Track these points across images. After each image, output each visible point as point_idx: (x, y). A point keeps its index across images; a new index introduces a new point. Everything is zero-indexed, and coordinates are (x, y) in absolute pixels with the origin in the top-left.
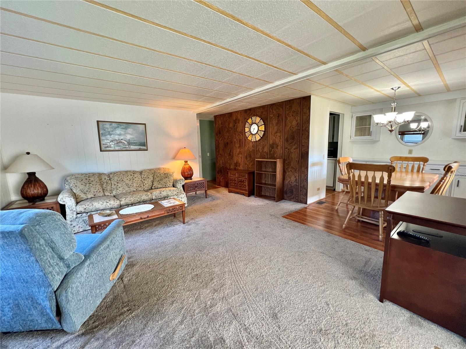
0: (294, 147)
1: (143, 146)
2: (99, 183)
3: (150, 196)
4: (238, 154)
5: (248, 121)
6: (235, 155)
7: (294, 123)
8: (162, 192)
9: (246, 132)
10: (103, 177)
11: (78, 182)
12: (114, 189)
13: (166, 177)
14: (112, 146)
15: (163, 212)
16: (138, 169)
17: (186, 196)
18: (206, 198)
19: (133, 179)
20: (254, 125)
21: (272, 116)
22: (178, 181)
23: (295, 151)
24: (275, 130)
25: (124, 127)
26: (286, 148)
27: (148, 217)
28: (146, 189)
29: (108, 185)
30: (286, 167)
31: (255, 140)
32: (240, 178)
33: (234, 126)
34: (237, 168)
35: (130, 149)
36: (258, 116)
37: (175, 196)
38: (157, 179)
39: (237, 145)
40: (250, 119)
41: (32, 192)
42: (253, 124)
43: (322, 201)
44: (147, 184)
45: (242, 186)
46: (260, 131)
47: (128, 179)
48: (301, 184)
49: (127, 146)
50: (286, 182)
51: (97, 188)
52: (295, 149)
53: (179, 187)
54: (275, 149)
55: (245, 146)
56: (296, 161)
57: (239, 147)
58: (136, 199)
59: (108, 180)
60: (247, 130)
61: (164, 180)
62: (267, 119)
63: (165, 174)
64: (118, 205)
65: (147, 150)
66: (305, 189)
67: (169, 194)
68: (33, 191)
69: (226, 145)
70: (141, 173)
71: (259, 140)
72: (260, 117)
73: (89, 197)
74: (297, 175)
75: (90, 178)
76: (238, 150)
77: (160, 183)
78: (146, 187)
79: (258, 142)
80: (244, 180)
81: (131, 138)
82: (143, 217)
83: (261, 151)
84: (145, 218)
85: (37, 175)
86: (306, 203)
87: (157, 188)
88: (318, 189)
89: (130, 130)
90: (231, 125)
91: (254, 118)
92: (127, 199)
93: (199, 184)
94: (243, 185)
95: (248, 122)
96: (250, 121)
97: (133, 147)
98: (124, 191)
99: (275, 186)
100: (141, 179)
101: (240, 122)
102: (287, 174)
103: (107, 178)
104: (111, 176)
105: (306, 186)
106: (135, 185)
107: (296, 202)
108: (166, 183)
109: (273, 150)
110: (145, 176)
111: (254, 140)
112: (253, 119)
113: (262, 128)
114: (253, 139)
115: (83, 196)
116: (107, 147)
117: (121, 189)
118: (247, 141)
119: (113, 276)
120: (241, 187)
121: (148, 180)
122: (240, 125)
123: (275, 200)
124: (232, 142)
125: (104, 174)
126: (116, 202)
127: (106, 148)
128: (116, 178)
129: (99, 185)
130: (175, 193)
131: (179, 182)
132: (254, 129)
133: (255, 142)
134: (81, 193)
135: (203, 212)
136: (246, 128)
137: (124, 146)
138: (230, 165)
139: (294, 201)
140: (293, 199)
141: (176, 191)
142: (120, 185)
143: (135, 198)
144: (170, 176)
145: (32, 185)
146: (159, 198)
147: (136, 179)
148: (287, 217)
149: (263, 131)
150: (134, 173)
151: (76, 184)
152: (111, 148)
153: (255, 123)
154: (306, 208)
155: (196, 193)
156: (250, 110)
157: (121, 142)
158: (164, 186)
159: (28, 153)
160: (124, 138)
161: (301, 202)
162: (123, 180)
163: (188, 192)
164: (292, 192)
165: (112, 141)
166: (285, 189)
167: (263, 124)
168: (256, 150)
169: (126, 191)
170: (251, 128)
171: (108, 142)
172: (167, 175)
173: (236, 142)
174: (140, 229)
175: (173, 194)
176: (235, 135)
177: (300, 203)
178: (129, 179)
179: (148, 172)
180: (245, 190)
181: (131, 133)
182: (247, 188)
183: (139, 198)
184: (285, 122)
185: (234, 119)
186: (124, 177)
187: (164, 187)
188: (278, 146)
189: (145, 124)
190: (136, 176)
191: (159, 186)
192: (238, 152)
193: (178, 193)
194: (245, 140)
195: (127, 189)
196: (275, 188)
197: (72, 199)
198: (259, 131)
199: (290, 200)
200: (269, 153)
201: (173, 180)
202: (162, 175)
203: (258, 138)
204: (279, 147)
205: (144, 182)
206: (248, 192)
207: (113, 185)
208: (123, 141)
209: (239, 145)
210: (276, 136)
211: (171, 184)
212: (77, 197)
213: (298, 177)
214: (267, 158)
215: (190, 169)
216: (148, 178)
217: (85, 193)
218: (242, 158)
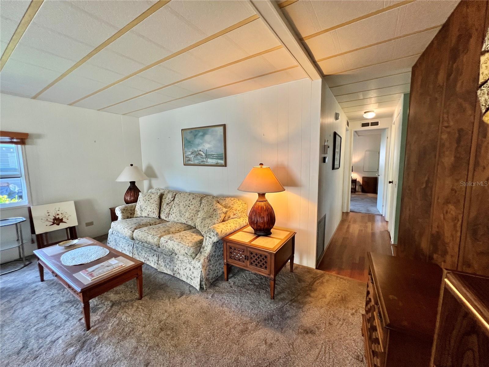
4: (447, 201)
6: (438, 204)
9: (481, 80)
14: (192, 158)
25: (203, 134)
33: (449, 76)
35: (207, 164)
39: (448, 160)
53: (205, 243)
57: (454, 168)
65: (225, 166)
70: (202, 199)
81: (209, 148)
89: (208, 138)
93: (254, 254)
106: (187, 216)
117: (174, 215)
129: (157, 204)
134: (140, 208)
137: (202, 160)
150: (193, 198)
157: (199, 154)
159: (132, 165)
160: (202, 148)
165: (192, 153)
179: (208, 201)
181: (210, 141)
189: (224, 126)
190: (194, 202)
205: (198, 214)
208: (201, 153)
209: (453, 159)
218: (455, 226)
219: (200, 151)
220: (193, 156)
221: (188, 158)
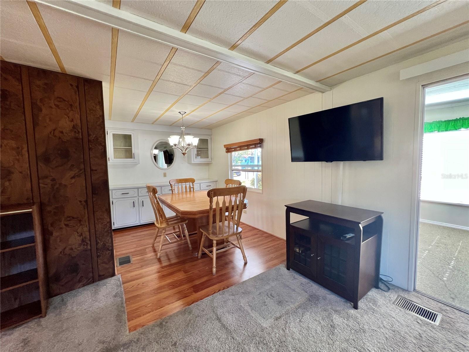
7: (65, 124)
23: (73, 181)
30: (49, 220)
48: (97, 243)
50: (55, 253)
56: (81, 201)
74: (86, 229)
86: (113, 274)
107: (89, 283)
139: (84, 285)
140: (80, 281)
161: (101, 278)
164: (74, 269)
177: (99, 280)
184: (34, 115)
199: (71, 288)
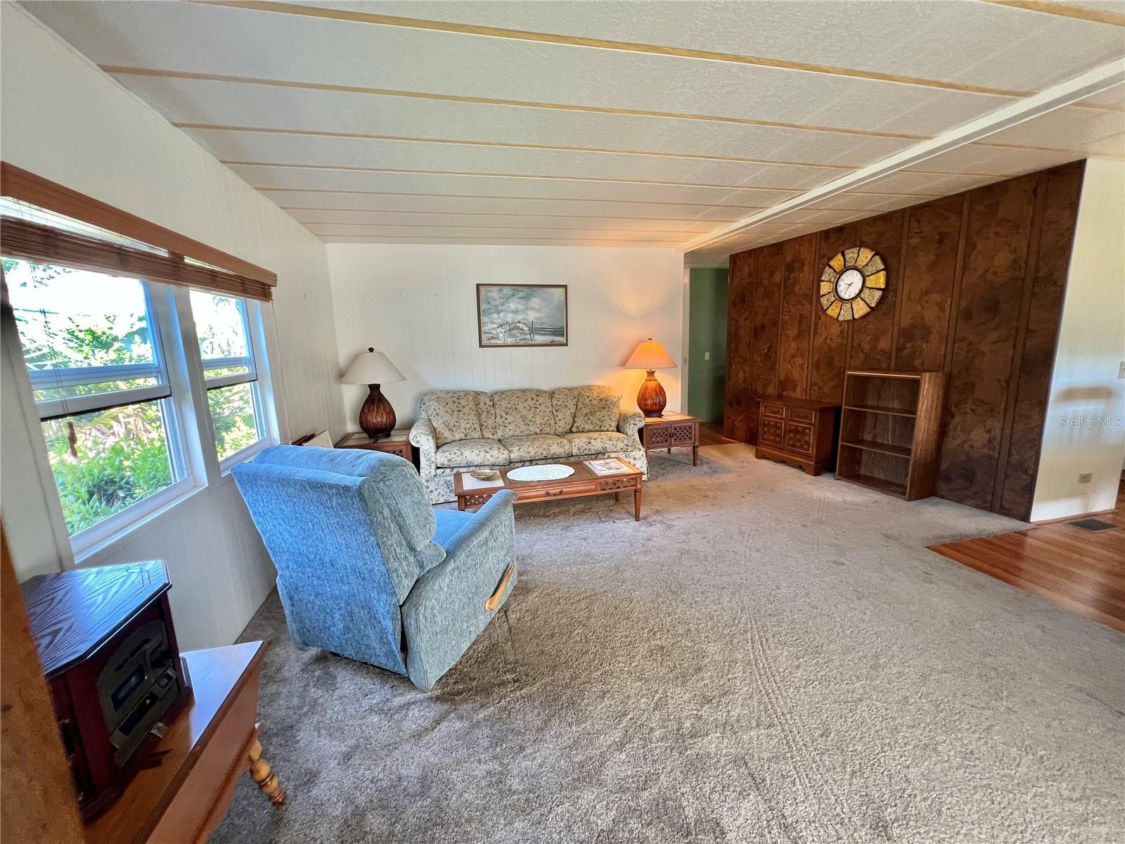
0: (994, 336)
1: (558, 334)
2: (475, 412)
3: (566, 447)
4: (793, 357)
5: (832, 263)
6: (784, 360)
7: (1002, 259)
8: (592, 441)
9: (822, 293)
10: (482, 399)
11: (440, 407)
12: (500, 426)
13: (604, 408)
14: (501, 335)
15: (593, 487)
16: (547, 387)
17: (644, 454)
18: (695, 464)
19: (536, 408)
20: (849, 272)
21: (915, 241)
22: (630, 419)
23: (995, 347)
24: (925, 283)
25: (524, 295)
26: (962, 340)
27: (561, 493)
28: (560, 430)
29: (490, 416)
30: (954, 398)
31: (850, 317)
32: (792, 421)
33: (786, 280)
34: (785, 393)
35: (533, 342)
36: (867, 247)
37: (620, 453)
38: (585, 411)
39: (792, 332)
40: (840, 257)
41: (374, 420)
42: (846, 269)
43: (1095, 518)
44: (563, 421)
45: (798, 444)
46: (870, 288)
47: (527, 406)
48: (1010, 455)
49: (528, 337)
50: (951, 444)
51: (471, 421)
52: (995, 343)
53: (630, 433)
54: (919, 343)
55: (816, 333)
56: (999, 380)
57: (797, 337)
58: (540, 450)
59: (490, 406)
60: (825, 288)
61: (599, 415)
62: (897, 252)
63: (601, 400)
64: (506, 459)
65: (566, 345)
66: (1026, 472)
67: (608, 447)
68: (377, 419)
69: (758, 331)
70: (552, 394)
71: (864, 317)
72: (872, 249)
73: (457, 438)
74: (998, 425)
75: (460, 401)
76: (793, 345)
77: (589, 419)
78: (559, 426)
79: (857, 324)
80: (804, 429)
81: (536, 319)
82: (551, 492)
83: (867, 347)
84: (555, 495)
85: (381, 390)
86: (1025, 518)
87: (583, 432)
88: (1085, 479)
89: (535, 302)
90: (778, 277)
91: (851, 254)
92: (523, 448)
93: (678, 429)
94: (799, 440)
95: (830, 267)
96: (837, 262)
97: (539, 339)
98: (518, 432)
99: (908, 452)
100: (551, 409)
101: (806, 268)
102: (957, 419)
103: (488, 402)
104: (496, 398)
105: (1031, 464)
106: (538, 421)
107: (984, 509)
108: (602, 422)
109: (908, 345)
110: (559, 403)
111: (845, 315)
112: (847, 257)
113: (880, 280)
114: (842, 312)
115: (447, 435)
116: (492, 338)
117: (512, 427)
118: (823, 318)
119: (491, 603)
120: (794, 446)
121: (564, 410)
122: (805, 275)
123: (904, 494)
124: (776, 325)
125: (485, 393)
126: (503, 454)
127: (489, 339)
128: (504, 403)
129: (475, 415)
130: (621, 445)
131: (632, 422)
132: (850, 284)
133: (848, 321)
134: (445, 428)
135: (684, 499)
136: (822, 284)
137: (523, 337)
138: (766, 386)
139: (977, 507)
140: (972, 498)
141: (623, 442)
142: (510, 419)
143: (537, 447)
144: (612, 407)
145: (375, 409)
146: (586, 455)
147: (542, 408)
148: (944, 549)
149: (879, 289)
150: (537, 395)
151: (437, 411)
152: (498, 340)
153: (855, 268)
154: (1024, 534)
155: (669, 450)
156: (840, 229)
157: (518, 328)
158: (598, 428)
159: (371, 350)
160: (523, 319)
161: (1005, 512)
162: (516, 409)
163: (651, 446)
164: (969, 477)
165: (501, 326)
166: (944, 465)
167: (882, 267)
168: (849, 345)
169: (521, 432)
170: (841, 283)
171: (494, 329)
172: (605, 404)
173: (790, 322)
174: (545, 516)
175: (616, 447)
176: (786, 305)
177: (1000, 513)
178: (528, 408)
179: (566, 395)
180: (808, 456)
181: (537, 307)
182: (812, 451)
183: (544, 449)
184: (967, 257)
185: (789, 260)
186: (519, 402)
187: (597, 431)
188: (929, 332)
189: (565, 287)
190: (541, 400)
191: (587, 427)
192: (792, 351)
193: (627, 445)
194: (818, 318)
195: (523, 428)
196: (908, 460)
197: (430, 438)
198: (866, 291)
199: (960, 500)
200: (894, 355)
201: (618, 416)
202: (595, 402)
203: (860, 309)
204: (934, 337)
205: (557, 416)
206: (816, 464)
207: (498, 417)
208: (521, 325)
209: (796, 331)
210: (927, 302)
211: (614, 424)
212: (438, 436)
213: (999, 434)
214: (888, 370)
215: (660, 391)
216: (566, 406)
217: (451, 430)
218: (802, 369)
219: (518, 322)
220: (503, 331)
221: (490, 335)
